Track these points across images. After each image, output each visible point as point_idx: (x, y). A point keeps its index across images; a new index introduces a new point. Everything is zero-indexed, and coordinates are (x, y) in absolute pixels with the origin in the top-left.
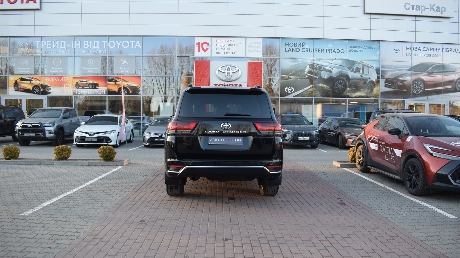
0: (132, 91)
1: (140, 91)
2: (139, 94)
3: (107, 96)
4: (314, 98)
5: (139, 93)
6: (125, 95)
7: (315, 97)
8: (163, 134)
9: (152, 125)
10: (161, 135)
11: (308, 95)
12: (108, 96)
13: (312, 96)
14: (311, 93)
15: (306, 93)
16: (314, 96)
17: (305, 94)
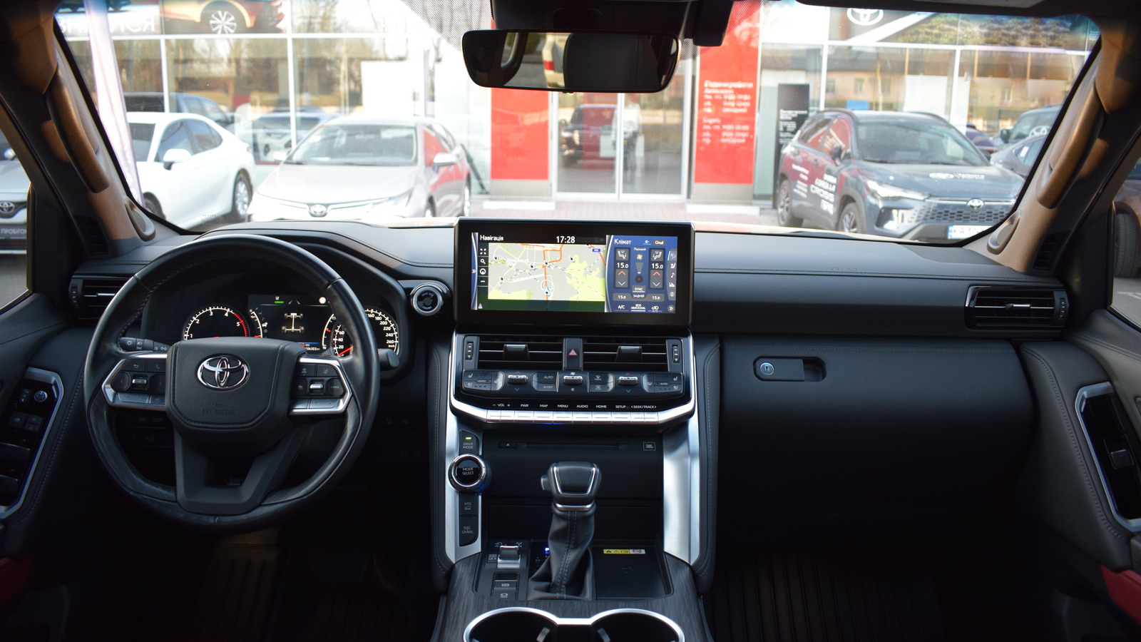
0: (254, 18)
1: (281, 17)
2: (279, 31)
3: (162, 38)
4: (958, 48)
5: (280, 26)
6: (229, 33)
7: (962, 43)
8: (327, 205)
9: (296, 158)
10: (318, 209)
11: (938, 36)
12: (167, 41)
13: (953, 42)
14: (949, 30)
15: (931, 27)
16: (959, 38)
17: (927, 33)
